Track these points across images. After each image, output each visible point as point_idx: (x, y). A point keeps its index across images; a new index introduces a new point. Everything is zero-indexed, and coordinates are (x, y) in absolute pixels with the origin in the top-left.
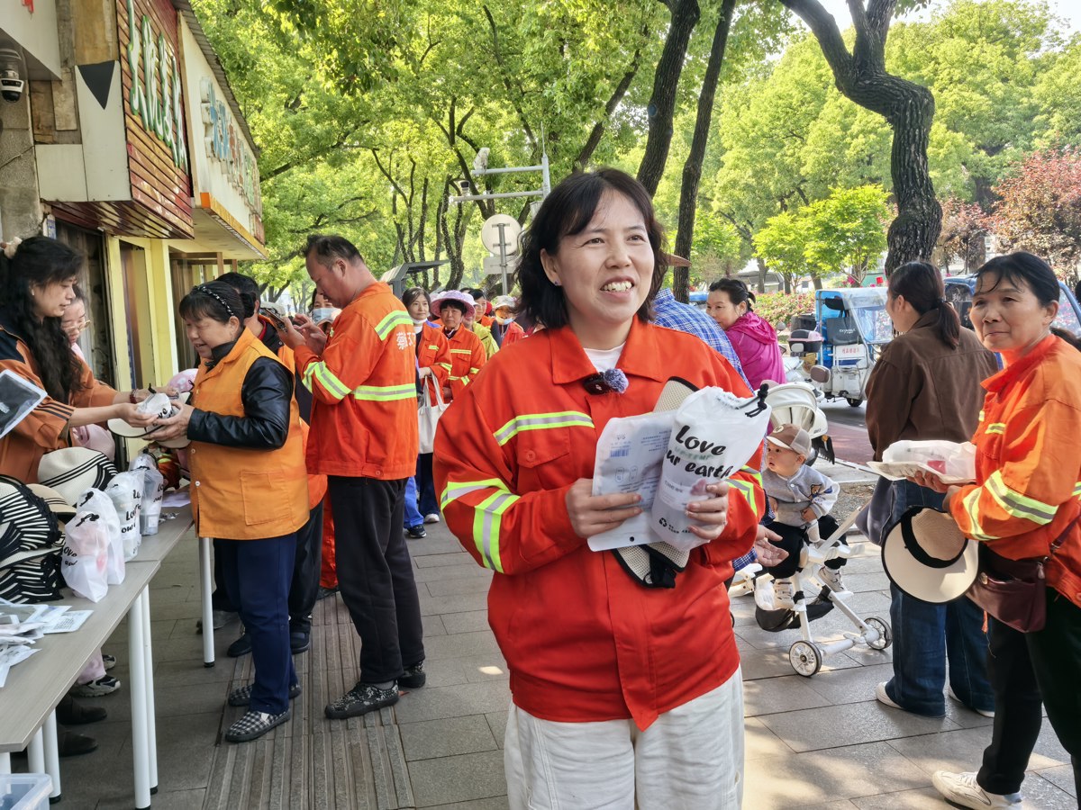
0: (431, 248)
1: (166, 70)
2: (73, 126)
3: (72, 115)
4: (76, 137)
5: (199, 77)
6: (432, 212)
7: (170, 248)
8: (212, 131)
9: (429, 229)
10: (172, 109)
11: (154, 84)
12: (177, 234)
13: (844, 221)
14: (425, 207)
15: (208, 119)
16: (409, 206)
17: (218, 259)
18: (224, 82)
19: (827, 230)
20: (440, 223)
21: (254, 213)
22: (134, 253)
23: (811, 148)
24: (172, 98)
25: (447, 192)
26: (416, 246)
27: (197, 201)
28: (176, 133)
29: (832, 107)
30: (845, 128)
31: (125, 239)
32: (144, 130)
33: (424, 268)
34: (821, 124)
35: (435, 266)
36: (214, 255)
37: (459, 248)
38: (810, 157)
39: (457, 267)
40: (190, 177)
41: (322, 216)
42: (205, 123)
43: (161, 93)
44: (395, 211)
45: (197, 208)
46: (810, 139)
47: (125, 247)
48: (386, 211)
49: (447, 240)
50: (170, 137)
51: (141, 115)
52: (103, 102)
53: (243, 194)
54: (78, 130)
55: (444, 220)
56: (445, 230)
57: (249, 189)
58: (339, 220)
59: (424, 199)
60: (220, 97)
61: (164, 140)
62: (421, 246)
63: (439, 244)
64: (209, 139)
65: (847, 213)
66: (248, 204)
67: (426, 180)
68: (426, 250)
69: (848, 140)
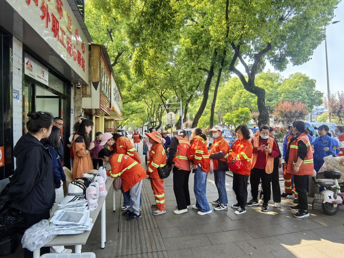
0: (155, 118)
1: (108, 83)
2: (90, 94)
3: (90, 92)
4: (90, 96)
5: (114, 85)
6: (155, 111)
7: (105, 118)
8: (115, 95)
9: (155, 115)
10: (108, 91)
11: (106, 86)
12: (106, 115)
13: (242, 114)
14: (154, 110)
15: (115, 93)
16: (151, 110)
17: (114, 120)
18: (118, 86)
19: (238, 116)
20: (157, 113)
21: (121, 111)
22: (97, 119)
23: (234, 100)
24: (109, 89)
25: (159, 108)
26: (152, 118)
27: (111, 109)
28: (109, 95)
29: (238, 92)
30: (240, 96)
31: (96, 116)
32: (103, 95)
33: (153, 122)
34: (236, 95)
35: (156, 122)
36: (113, 119)
37: (161, 119)
38: (233, 101)
39: (161, 122)
40: (110, 104)
41: (133, 112)
42: (114, 94)
43: (107, 88)
44: (148, 111)
45: (111, 110)
46: (233, 98)
47: (96, 117)
48: (146, 111)
49: (159, 117)
50: (108, 96)
51: (103, 92)
52: (96, 89)
53: (119, 107)
54: (91, 95)
55: (158, 113)
56: (158, 115)
57: (121, 106)
58: (136, 112)
59: (154, 109)
60: (117, 88)
61: (107, 97)
62: (153, 118)
63: (157, 117)
64: (115, 97)
65: (242, 113)
66: (120, 109)
67: (155, 105)
68: (154, 119)
69: (241, 98)
